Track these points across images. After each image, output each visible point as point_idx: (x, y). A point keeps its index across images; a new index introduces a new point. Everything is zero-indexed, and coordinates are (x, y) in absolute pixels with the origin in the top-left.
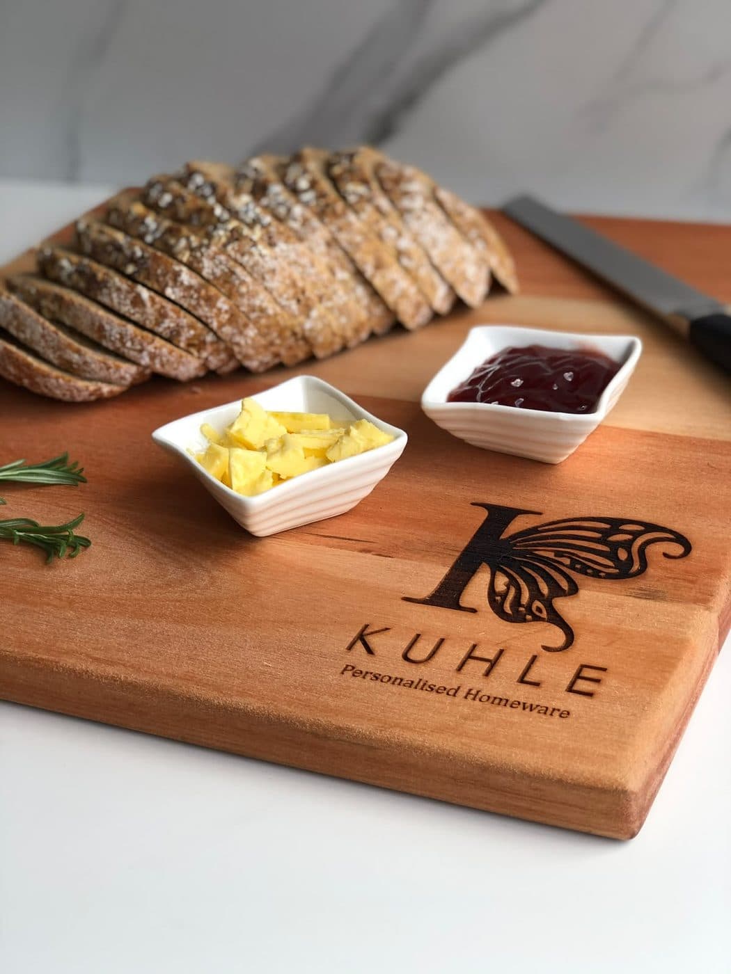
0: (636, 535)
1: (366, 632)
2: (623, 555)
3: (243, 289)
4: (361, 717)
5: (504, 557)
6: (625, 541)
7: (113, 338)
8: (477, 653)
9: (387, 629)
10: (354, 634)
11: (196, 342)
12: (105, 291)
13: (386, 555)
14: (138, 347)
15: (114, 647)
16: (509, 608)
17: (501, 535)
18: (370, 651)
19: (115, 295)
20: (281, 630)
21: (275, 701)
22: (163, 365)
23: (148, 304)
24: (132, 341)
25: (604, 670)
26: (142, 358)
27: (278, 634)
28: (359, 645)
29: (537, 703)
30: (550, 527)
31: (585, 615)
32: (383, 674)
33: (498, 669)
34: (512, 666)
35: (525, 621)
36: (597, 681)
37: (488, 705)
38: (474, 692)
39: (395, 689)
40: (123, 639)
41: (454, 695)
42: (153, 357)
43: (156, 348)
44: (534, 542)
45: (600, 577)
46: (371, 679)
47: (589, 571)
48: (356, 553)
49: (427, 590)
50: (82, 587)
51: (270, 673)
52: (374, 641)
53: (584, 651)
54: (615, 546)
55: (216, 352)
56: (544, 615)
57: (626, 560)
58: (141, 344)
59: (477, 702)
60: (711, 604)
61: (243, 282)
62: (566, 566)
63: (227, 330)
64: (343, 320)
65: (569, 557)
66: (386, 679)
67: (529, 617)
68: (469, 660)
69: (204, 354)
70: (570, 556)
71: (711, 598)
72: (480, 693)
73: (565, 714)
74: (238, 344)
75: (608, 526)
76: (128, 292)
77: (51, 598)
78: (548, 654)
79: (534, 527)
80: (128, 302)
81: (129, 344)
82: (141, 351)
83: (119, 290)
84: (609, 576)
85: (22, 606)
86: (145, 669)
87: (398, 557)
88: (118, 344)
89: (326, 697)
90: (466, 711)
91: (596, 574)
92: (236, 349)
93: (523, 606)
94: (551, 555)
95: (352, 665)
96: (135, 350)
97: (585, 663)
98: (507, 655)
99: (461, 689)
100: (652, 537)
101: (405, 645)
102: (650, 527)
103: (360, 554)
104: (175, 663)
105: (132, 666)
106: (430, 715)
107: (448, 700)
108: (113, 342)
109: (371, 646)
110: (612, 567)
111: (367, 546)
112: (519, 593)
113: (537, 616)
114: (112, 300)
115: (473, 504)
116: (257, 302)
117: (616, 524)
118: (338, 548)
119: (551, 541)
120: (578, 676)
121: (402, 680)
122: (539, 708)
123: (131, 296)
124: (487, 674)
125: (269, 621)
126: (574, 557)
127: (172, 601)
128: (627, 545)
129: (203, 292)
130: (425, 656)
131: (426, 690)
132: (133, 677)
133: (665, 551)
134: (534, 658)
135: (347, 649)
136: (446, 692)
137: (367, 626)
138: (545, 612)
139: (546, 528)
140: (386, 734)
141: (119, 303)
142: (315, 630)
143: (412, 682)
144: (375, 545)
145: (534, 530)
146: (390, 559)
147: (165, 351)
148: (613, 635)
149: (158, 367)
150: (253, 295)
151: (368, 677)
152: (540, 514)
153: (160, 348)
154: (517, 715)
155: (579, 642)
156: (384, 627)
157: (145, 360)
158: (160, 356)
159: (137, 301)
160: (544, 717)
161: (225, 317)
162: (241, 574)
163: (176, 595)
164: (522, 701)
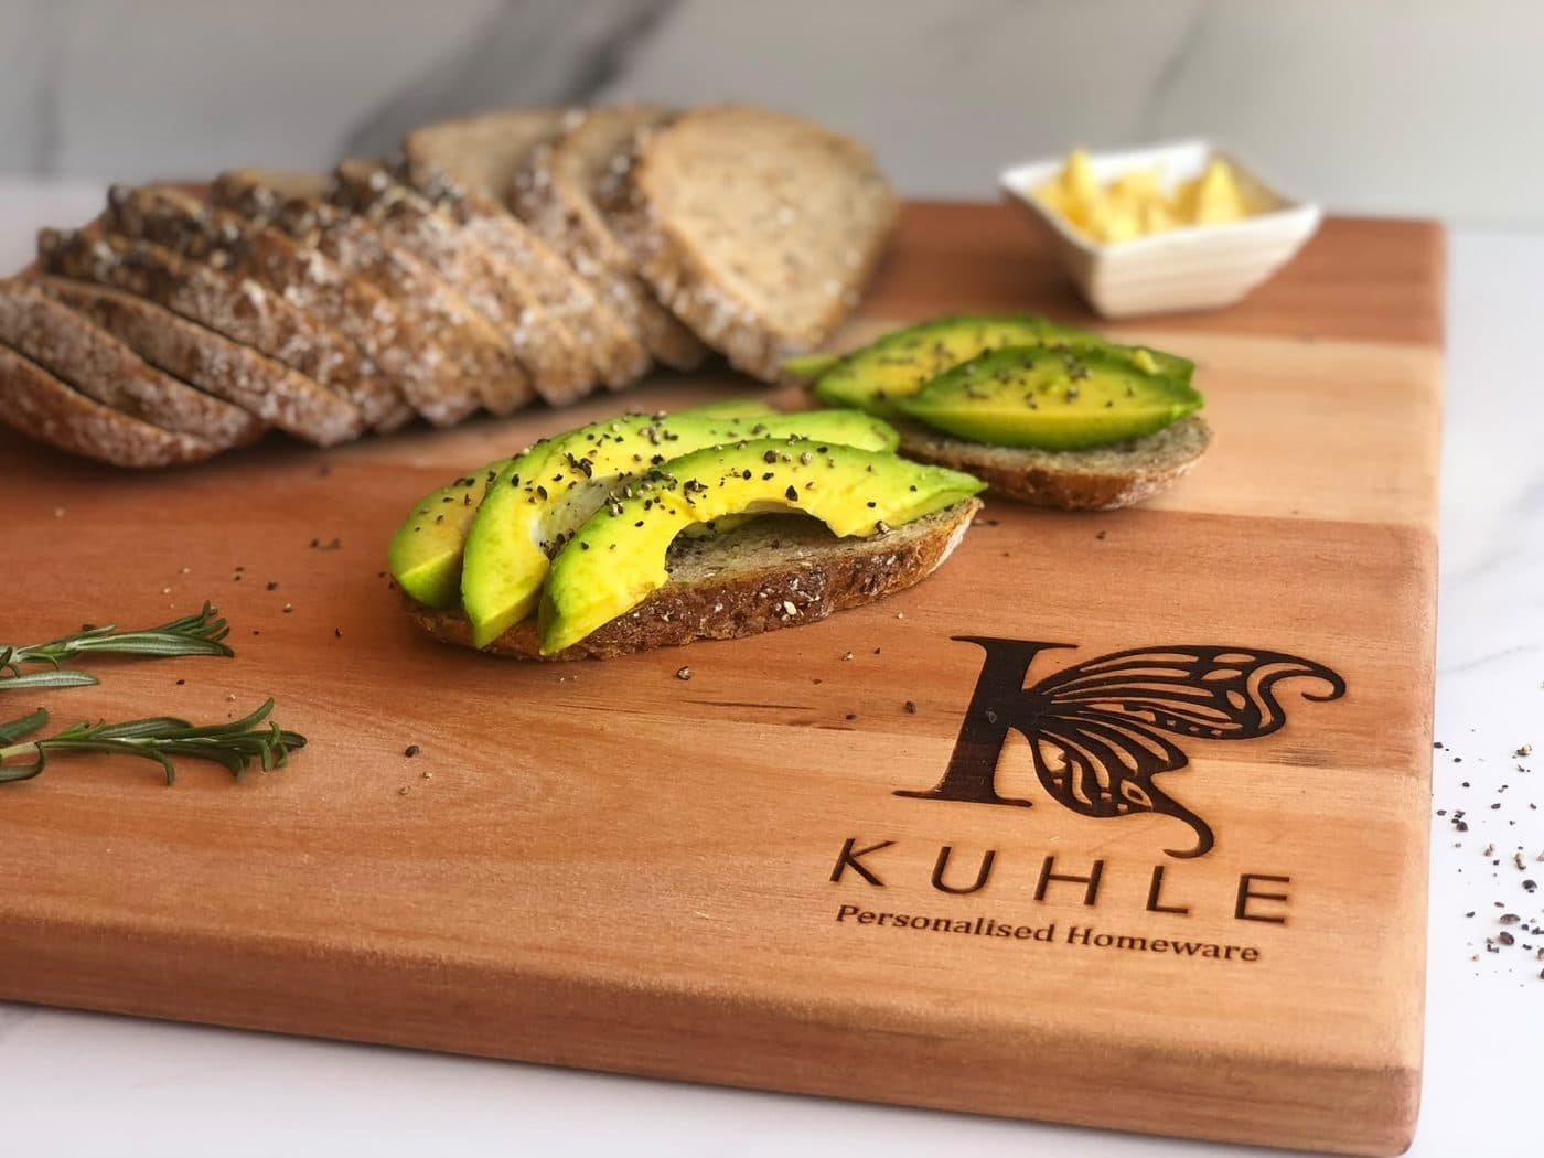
0: (1248, 669)
1: (853, 851)
2: (1238, 701)
3: (408, 284)
4: (903, 986)
5: (1040, 717)
6: (1232, 679)
7: (215, 371)
8: (1059, 869)
9: (888, 844)
10: (836, 856)
11: (344, 375)
12: (184, 293)
13: (839, 726)
14: (259, 386)
15: (410, 907)
16: (1083, 796)
17: (1022, 683)
18: (873, 881)
19: (203, 300)
20: (702, 858)
21: (739, 974)
22: (299, 416)
23: (264, 311)
24: (250, 376)
25: (1286, 880)
26: (264, 404)
27: (699, 865)
28: (850, 872)
29: (1198, 940)
30: (1100, 666)
31: (1215, 798)
32: (912, 916)
33: (1106, 893)
34: (1126, 888)
35: (1116, 813)
36: (1282, 898)
37: (1113, 949)
38: (1081, 931)
39: (941, 936)
40: (421, 895)
41: (1049, 938)
42: (283, 402)
43: (290, 387)
44: (1083, 690)
45: (1214, 737)
46: (895, 925)
47: (1193, 729)
48: (784, 727)
49: (934, 776)
50: (312, 814)
51: (712, 930)
52: (873, 862)
53: (1239, 852)
54: (1220, 688)
55: (377, 392)
56: (1147, 801)
57: (1246, 708)
58: (265, 380)
59: (1093, 946)
60: (1413, 766)
61: (407, 274)
62: (1151, 724)
63: (394, 356)
64: (587, 337)
65: (1149, 710)
66: (920, 923)
67: (1122, 807)
68: (1050, 881)
69: (359, 395)
70: (1151, 708)
71: (1410, 758)
72: (1091, 933)
73: (1250, 955)
74: (412, 379)
75: (1195, 659)
76: (227, 293)
77: (261, 835)
78: (1180, 862)
79: (1072, 669)
80: (228, 309)
81: (243, 381)
82: (263, 393)
83: (210, 290)
84: (1228, 735)
85: (209, 854)
86: (481, 939)
87: (861, 729)
88: (224, 382)
89: (827, 960)
90: (1081, 963)
91: (1206, 733)
92: (409, 387)
93: (1105, 790)
94: (1120, 709)
95: (852, 904)
96: (251, 391)
97: (1247, 872)
98: (1111, 868)
99: (1057, 929)
100: (1273, 671)
101: (932, 865)
102: (1265, 657)
103: (794, 728)
104: (533, 928)
105: (456, 938)
106: (1023, 973)
107: (1042, 946)
108: (215, 379)
109: (874, 873)
110: (1228, 721)
111: (798, 715)
112: (1089, 771)
113: (1136, 805)
114: (197, 306)
115: (953, 639)
116: (433, 304)
117: (1207, 656)
118: (750, 721)
119: (1110, 687)
120: (1244, 894)
121: (948, 923)
122: (1202, 949)
123: (233, 299)
124: (1091, 900)
125: (676, 845)
126: (1157, 709)
127: (489, 825)
128: (1240, 685)
129: (350, 294)
130: (973, 881)
131: (998, 935)
132: (462, 955)
133: (1304, 691)
134: (1159, 873)
135: (832, 879)
136: (1032, 935)
137: (850, 843)
138: (1146, 797)
139: (1094, 667)
140: (957, 1012)
141: (212, 313)
142: (763, 854)
143: (968, 925)
144: (810, 712)
145: (1074, 672)
146: (848, 732)
147: (305, 392)
148: (1276, 825)
149: (290, 419)
150: (425, 292)
151: (888, 922)
152: (1075, 647)
153: (297, 388)
154: (1169, 962)
155: (1224, 838)
156: (881, 841)
157: (269, 409)
158: (296, 401)
159: (244, 308)
160: (1216, 961)
161: (388, 334)
162: (595, 773)
163: (492, 815)
164: (1170, 939)
